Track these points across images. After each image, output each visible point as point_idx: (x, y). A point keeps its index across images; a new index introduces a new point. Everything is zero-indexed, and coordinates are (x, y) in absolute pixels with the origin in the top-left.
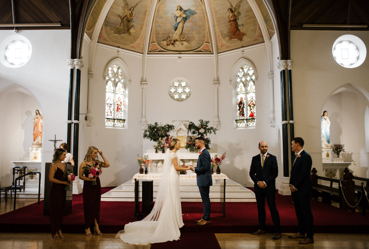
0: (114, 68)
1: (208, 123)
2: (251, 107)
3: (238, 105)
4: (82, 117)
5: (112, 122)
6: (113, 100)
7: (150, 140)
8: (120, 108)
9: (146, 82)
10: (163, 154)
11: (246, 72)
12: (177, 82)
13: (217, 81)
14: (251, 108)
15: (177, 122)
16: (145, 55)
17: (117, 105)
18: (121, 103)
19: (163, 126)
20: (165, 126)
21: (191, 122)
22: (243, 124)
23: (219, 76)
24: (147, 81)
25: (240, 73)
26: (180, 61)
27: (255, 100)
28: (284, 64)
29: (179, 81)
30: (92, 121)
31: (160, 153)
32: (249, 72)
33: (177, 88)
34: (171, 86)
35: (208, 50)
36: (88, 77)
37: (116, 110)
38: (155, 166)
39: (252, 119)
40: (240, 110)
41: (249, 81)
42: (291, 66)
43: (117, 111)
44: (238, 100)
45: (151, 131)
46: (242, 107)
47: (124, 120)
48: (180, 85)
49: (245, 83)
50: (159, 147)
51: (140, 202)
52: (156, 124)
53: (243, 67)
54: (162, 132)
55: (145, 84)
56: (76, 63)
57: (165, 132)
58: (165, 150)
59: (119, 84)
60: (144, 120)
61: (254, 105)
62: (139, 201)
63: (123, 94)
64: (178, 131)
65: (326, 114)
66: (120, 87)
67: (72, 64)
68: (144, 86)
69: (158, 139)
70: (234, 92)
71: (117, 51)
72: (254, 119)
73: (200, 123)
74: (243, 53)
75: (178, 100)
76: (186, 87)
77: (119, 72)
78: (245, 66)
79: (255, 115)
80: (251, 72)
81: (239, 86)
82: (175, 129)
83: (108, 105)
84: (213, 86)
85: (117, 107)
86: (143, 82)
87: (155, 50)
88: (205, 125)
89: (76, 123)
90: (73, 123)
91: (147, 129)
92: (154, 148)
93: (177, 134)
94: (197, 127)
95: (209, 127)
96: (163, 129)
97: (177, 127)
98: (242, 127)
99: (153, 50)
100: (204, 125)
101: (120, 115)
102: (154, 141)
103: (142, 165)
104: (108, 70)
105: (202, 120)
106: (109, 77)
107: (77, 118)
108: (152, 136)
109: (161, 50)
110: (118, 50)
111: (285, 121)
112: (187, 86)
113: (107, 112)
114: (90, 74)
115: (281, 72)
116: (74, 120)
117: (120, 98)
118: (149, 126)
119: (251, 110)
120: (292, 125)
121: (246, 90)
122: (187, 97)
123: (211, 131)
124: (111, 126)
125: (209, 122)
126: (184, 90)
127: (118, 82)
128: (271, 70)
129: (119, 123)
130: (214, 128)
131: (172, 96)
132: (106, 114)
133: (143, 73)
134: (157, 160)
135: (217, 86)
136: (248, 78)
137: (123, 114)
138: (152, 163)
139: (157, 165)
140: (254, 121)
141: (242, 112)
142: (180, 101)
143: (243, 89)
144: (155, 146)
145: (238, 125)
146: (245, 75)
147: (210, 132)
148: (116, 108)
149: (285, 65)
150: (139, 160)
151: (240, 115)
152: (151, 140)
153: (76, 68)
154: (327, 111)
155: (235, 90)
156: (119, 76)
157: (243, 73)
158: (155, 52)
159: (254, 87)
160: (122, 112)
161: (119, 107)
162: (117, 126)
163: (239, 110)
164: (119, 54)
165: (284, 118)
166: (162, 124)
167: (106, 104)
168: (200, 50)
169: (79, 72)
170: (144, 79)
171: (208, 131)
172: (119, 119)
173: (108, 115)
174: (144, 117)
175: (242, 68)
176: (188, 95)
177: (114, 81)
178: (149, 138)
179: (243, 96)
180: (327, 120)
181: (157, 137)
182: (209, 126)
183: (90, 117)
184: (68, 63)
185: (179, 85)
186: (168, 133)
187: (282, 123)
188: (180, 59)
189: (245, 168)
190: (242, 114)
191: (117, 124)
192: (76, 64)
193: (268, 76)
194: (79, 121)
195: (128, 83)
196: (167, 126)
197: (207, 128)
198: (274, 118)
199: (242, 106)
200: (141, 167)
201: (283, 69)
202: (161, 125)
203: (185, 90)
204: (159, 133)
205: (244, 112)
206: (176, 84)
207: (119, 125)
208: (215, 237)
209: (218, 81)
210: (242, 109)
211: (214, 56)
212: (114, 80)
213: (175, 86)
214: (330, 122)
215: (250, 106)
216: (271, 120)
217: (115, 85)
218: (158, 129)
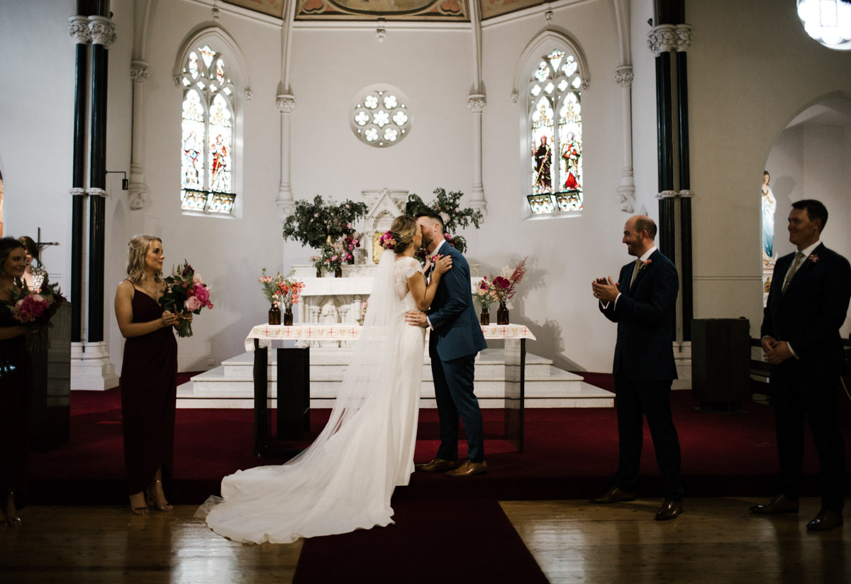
0: (203, 55)
1: (458, 198)
2: (570, 160)
3: (534, 158)
4: (113, 181)
5: (201, 199)
6: (204, 141)
7: (302, 243)
8: (222, 163)
9: (292, 95)
10: (338, 279)
11: (555, 69)
12: (373, 96)
13: (479, 93)
14: (570, 164)
15: (377, 195)
16: (287, 24)
17: (214, 154)
18: (224, 149)
19: (338, 205)
20: (342, 206)
21: (414, 196)
22: (548, 205)
23: (484, 81)
24: (294, 91)
25: (541, 71)
26: (381, 40)
27: (581, 142)
28: (667, 35)
29: (378, 92)
30: (145, 196)
31: (329, 277)
32: (564, 68)
33: (373, 111)
34: (357, 108)
35: (457, 12)
36: (133, 74)
37: (212, 168)
38: (316, 314)
39: (570, 192)
40: (541, 170)
41: (564, 94)
42: (687, 42)
43: (214, 170)
44: (534, 143)
45: (304, 220)
46: (544, 161)
47: (233, 196)
48: (381, 104)
49: (553, 99)
50: (327, 263)
51: (271, 409)
52: (318, 200)
53: (549, 57)
54: (335, 220)
55: (288, 99)
56: (94, 27)
57: (342, 223)
58: (342, 268)
59: (219, 99)
60: (285, 195)
61: (578, 156)
62: (268, 407)
63: (230, 126)
64: (378, 218)
65: (767, 180)
66: (220, 107)
67: (81, 29)
68: (286, 106)
69: (324, 240)
70: (523, 122)
71: (211, 7)
72: (578, 192)
73: (438, 197)
74: (550, 18)
75: (375, 144)
76: (398, 109)
77: (219, 67)
78: (555, 53)
79: (580, 181)
80: (571, 68)
81: (539, 106)
82: (369, 214)
83: (188, 154)
84: (469, 106)
85: (215, 160)
86: (284, 94)
87: (314, 9)
88: (450, 204)
89: (96, 194)
90: (87, 195)
91: (294, 215)
92: (313, 263)
93: (375, 226)
94: (429, 209)
95: (461, 209)
96: (336, 214)
97: (375, 206)
98: (544, 214)
99: (310, 9)
100: (447, 204)
101: (222, 182)
102: (312, 246)
103: (275, 299)
104: (189, 60)
105: (443, 191)
106: (190, 78)
107: (99, 181)
108: (306, 231)
109: (329, 10)
110: (214, 5)
111: (667, 192)
112: (399, 106)
113: (187, 174)
114: (137, 66)
115: (658, 60)
116: (91, 186)
117: (220, 136)
118: (299, 205)
119: (569, 170)
120: (686, 204)
121: (557, 117)
122: (401, 136)
123: (466, 220)
124: (198, 210)
125: (461, 195)
126: (391, 117)
127: (216, 92)
128: (625, 60)
129: (219, 201)
130: (475, 211)
131: (360, 134)
132: (183, 178)
133: (284, 73)
134: (321, 296)
135: (478, 108)
136: (563, 85)
137: (230, 180)
138: (307, 305)
139: (321, 310)
140: (577, 196)
141: (545, 175)
142: (381, 146)
143: (550, 113)
144: (314, 260)
145: (534, 209)
146: (555, 76)
147: (463, 221)
148: (211, 162)
149: (671, 37)
150: (266, 284)
151: (540, 182)
152: (305, 243)
153: (94, 42)
154: (769, 173)
155: (527, 118)
156: (219, 78)
157: (548, 69)
158: (315, 14)
159: (577, 108)
160: (228, 175)
161: (220, 160)
162: (213, 211)
163: (537, 169)
164: (217, 17)
165: (665, 183)
166: (333, 200)
167: (183, 152)
168: (435, 11)
169: (102, 53)
170: (287, 88)
171: (460, 221)
172: (220, 192)
173: (188, 181)
174: (287, 189)
175: (547, 60)
176: (403, 131)
177: (205, 89)
178: (299, 238)
179: (549, 133)
180: (768, 195)
181: (321, 236)
182: (462, 205)
183: (139, 183)
184: (69, 28)
185: (378, 104)
186: (350, 224)
187: (658, 196)
188: (381, 34)
189: (551, 322)
190: (545, 180)
191: (213, 206)
192: (93, 31)
193: (618, 77)
194: (104, 188)
195: (242, 95)
196: (347, 206)
197: (457, 210)
198: (632, 188)
199: (546, 159)
200: (273, 305)
201: (663, 48)
202: (332, 204)
203: (395, 118)
204: (326, 225)
205: (549, 174)
206: (372, 101)
207: (219, 207)
208: (504, 513)
209: (482, 94)
210: (545, 166)
211: (470, 28)
212: (204, 86)
213: (368, 106)
214: (775, 202)
215: (567, 159)
216: (625, 194)
217: (208, 99)
218: (324, 214)
